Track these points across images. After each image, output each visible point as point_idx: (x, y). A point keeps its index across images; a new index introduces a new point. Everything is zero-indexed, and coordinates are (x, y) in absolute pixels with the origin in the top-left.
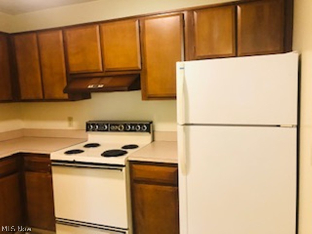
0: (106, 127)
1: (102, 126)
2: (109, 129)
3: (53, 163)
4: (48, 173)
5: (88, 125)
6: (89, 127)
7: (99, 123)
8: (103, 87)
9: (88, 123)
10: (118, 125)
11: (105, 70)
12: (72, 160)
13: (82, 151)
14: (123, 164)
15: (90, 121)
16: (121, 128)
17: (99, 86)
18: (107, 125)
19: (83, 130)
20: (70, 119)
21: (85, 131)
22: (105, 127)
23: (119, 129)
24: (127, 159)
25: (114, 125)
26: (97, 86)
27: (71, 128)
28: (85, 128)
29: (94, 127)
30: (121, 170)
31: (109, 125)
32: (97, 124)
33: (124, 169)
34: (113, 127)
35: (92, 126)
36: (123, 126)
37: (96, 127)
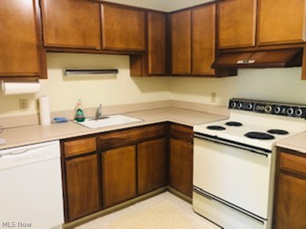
0: (251, 106)
1: (247, 105)
2: (254, 109)
3: (195, 135)
4: (190, 143)
5: (231, 102)
6: (232, 104)
7: (243, 101)
8: (254, 62)
9: (232, 100)
10: (264, 106)
11: (258, 44)
12: (214, 135)
13: (224, 129)
14: (270, 149)
15: (233, 99)
16: (268, 109)
17: (250, 62)
18: (253, 104)
19: (226, 107)
20: (214, 95)
21: (227, 108)
22: (249, 107)
23: (266, 110)
24: (274, 145)
25: (261, 105)
26: (248, 61)
27: (213, 104)
28: (228, 105)
29: (238, 105)
30: (267, 156)
31: (255, 105)
32: (242, 103)
33: (270, 155)
34: (259, 108)
35: (235, 104)
36: (270, 107)
37: (239, 105)
